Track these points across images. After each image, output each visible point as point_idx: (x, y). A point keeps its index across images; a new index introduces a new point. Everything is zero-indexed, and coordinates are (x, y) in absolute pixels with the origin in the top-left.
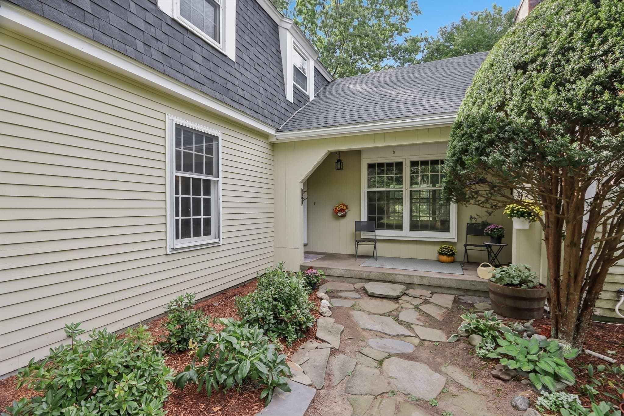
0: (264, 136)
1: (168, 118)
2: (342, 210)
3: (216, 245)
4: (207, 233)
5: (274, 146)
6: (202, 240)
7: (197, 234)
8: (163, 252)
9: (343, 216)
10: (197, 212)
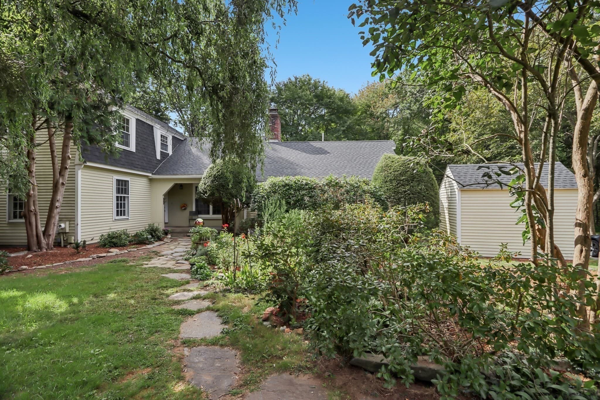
0: (147, 176)
1: (114, 177)
2: (184, 206)
3: (128, 219)
4: (124, 215)
5: (151, 180)
6: (123, 217)
7: (121, 215)
8: (112, 220)
9: (185, 209)
10: (121, 208)
